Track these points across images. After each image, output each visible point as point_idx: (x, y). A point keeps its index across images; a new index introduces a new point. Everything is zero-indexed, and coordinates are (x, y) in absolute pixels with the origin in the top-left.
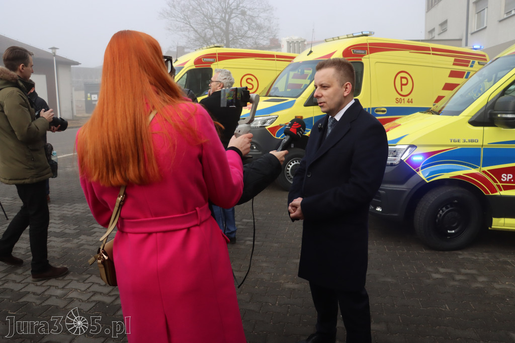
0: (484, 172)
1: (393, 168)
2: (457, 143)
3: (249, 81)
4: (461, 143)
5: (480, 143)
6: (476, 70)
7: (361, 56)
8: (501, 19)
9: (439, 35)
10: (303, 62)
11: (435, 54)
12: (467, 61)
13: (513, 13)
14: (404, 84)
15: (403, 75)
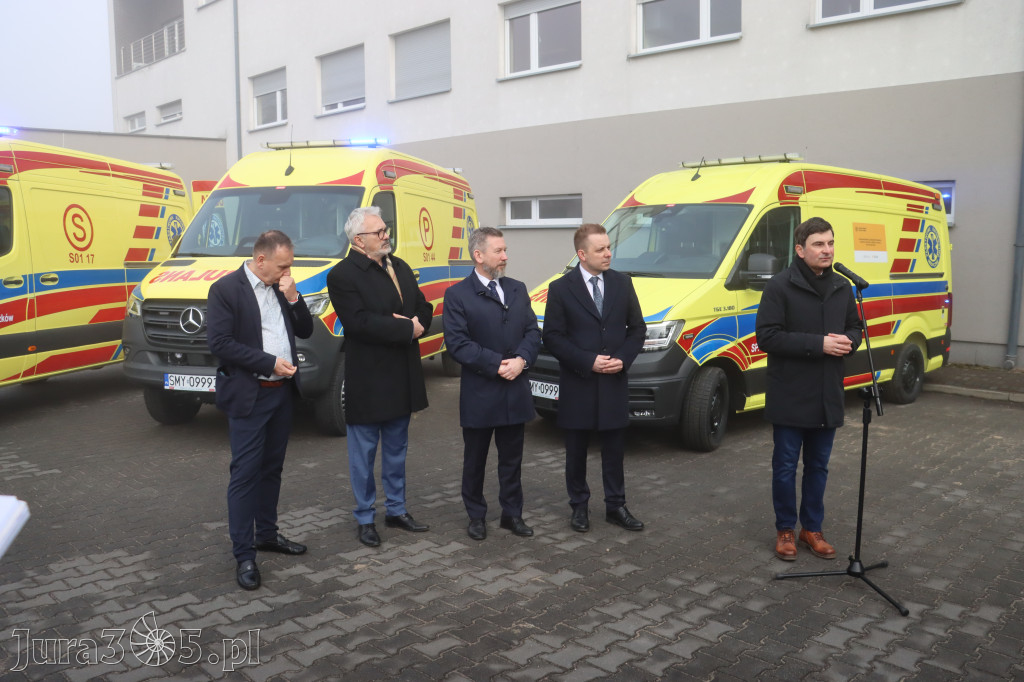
0: (739, 344)
1: (664, 353)
2: (720, 313)
3: (77, 220)
4: (722, 312)
5: (735, 311)
6: (467, 205)
7: (392, 182)
8: (319, 114)
9: (158, 126)
10: (287, 188)
11: (440, 181)
12: (461, 193)
13: (341, 108)
14: (427, 230)
15: (424, 214)
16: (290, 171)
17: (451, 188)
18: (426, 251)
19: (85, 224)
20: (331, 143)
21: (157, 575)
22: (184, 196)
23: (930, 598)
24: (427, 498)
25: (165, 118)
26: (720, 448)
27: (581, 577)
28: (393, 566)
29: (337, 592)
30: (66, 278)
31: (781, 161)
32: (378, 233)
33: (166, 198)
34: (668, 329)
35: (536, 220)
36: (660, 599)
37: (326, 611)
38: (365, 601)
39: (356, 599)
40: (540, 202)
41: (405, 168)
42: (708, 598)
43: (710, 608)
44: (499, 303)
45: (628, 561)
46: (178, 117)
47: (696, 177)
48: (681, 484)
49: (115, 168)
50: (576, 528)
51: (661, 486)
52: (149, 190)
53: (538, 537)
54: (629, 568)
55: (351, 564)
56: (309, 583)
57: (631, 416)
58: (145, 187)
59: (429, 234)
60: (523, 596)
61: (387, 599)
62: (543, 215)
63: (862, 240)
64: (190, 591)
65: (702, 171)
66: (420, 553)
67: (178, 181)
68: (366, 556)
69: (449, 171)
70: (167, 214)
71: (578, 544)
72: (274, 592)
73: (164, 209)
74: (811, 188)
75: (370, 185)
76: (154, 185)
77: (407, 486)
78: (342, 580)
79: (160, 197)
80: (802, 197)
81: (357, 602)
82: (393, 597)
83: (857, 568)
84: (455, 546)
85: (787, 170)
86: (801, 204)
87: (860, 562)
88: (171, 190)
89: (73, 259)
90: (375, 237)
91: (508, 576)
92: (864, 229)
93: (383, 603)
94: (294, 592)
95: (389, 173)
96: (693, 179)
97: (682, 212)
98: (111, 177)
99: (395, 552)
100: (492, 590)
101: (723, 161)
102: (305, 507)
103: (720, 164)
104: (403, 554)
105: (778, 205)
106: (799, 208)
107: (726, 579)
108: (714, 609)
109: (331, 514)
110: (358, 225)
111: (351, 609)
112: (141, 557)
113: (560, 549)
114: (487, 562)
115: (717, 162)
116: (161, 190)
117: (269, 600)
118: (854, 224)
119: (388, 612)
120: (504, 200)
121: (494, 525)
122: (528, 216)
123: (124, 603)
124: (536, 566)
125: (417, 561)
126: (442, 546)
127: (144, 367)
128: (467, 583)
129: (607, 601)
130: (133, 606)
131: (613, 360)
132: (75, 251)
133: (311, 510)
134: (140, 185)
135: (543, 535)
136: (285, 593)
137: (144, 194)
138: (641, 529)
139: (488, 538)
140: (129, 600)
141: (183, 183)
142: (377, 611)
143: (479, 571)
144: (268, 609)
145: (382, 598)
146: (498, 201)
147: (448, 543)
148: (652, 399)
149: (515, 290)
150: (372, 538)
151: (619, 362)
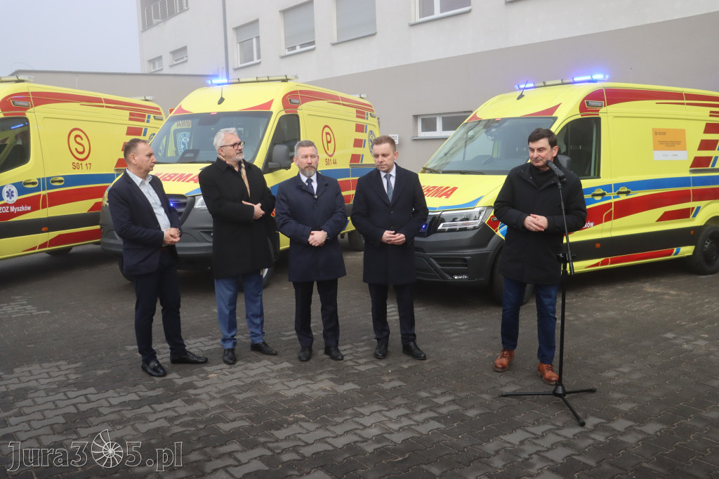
1: (476, 231)
3: (78, 139)
6: (370, 123)
7: (297, 107)
8: (283, 54)
9: (171, 66)
10: (218, 113)
11: (343, 105)
12: (364, 113)
13: (298, 49)
14: (329, 142)
15: (327, 130)
16: (221, 100)
17: (355, 109)
18: (328, 157)
19: (85, 142)
20: (255, 79)
21: (79, 376)
22: (162, 120)
23: (612, 415)
24: (286, 333)
25: (176, 60)
26: (527, 305)
27: (359, 387)
28: (235, 376)
29: (188, 391)
30: (70, 180)
31: (589, 81)
32: (233, 145)
33: (148, 122)
34: (480, 213)
35: (439, 132)
36: (405, 404)
37: (175, 401)
38: (204, 396)
39: (199, 395)
40: (443, 118)
41: (308, 96)
42: (440, 406)
43: (437, 413)
44: (312, 194)
45: (399, 379)
46: (185, 59)
47: (521, 96)
48: (478, 329)
49: (107, 101)
50: (376, 356)
51: (461, 330)
52: (133, 117)
53: (346, 361)
54: (396, 384)
55: (208, 373)
56: (174, 384)
57: (450, 278)
58: (131, 114)
59: (331, 145)
60: (309, 398)
61: (218, 396)
62: (445, 128)
63: (661, 143)
64: (94, 386)
65: (525, 92)
66: (259, 368)
67: (158, 109)
68: (221, 369)
69: (356, 98)
70: (148, 134)
71: (370, 366)
72: (147, 388)
73: (146, 130)
74: (611, 102)
75: (277, 110)
76: (138, 113)
77: (265, 324)
78: (196, 383)
79: (143, 121)
80: (603, 110)
81: (198, 397)
82: (223, 395)
83: (560, 391)
84: (286, 365)
85: (590, 88)
86: (601, 115)
87: (562, 385)
88: (152, 116)
89: (75, 167)
90: (232, 148)
91: (308, 385)
92: (664, 134)
93: (214, 398)
94: (161, 389)
95: (294, 101)
96: (518, 99)
97: (506, 124)
98: (105, 108)
99: (243, 367)
100: (290, 394)
101: (547, 83)
102: (199, 337)
103: (545, 86)
104: (247, 369)
105: (579, 117)
106: (599, 119)
107: (463, 394)
108: (440, 414)
109: (214, 342)
110: (220, 140)
111: (189, 401)
112: (74, 366)
113: (356, 369)
114: (299, 375)
115: (542, 84)
116: (144, 116)
117: (141, 394)
118: (653, 129)
119: (213, 404)
120: (416, 117)
121: (321, 353)
122: (434, 129)
123: (48, 392)
124: (331, 380)
125: (252, 373)
126: (275, 364)
127: (112, 241)
128: (278, 387)
129: (366, 403)
130: (53, 394)
131: (397, 235)
132: (76, 161)
133: (202, 339)
134: (128, 112)
135: (351, 360)
136: (155, 389)
137: (130, 119)
138: (425, 358)
139: (312, 361)
140: (53, 390)
141: (161, 111)
142: (207, 402)
143: (291, 381)
144: (138, 398)
145: (215, 395)
146: (411, 118)
147: (281, 363)
148: (466, 266)
149: (326, 185)
150: (231, 359)
151: (402, 235)
